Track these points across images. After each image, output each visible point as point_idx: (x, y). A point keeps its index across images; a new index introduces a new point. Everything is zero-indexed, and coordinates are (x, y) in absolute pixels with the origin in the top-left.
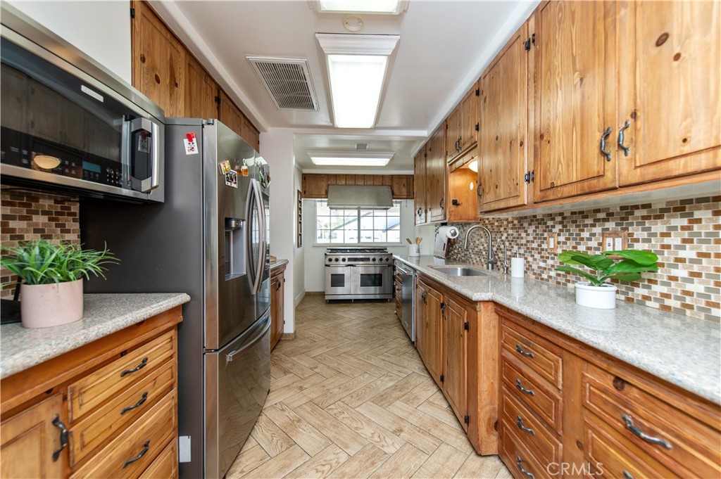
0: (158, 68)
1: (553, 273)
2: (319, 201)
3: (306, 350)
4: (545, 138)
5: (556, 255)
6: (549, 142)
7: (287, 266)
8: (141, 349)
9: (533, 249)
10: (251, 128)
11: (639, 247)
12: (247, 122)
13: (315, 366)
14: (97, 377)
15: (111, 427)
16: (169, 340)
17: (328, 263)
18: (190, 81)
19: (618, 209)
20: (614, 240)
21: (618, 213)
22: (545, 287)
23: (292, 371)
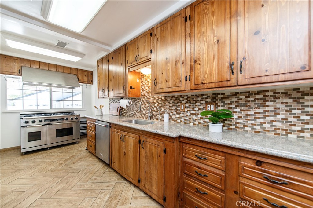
1: (183, 120)
4: (197, 62)
5: (185, 112)
6: (199, 64)
9: (173, 110)
11: (220, 108)
17: (24, 125)
19: (212, 94)
20: (210, 106)
21: (211, 96)
22: (179, 125)
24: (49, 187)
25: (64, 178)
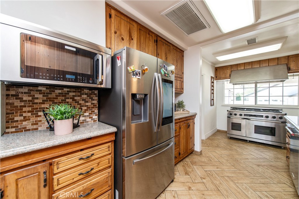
0: (123, 34)
2: (226, 81)
3: (203, 164)
7: (196, 116)
8: (91, 149)
10: (178, 50)
12: (175, 48)
13: (204, 177)
14: (67, 158)
15: (73, 179)
16: (108, 147)
17: (229, 116)
18: (140, 36)
23: (190, 174)
24: (224, 169)
25: (239, 171)
